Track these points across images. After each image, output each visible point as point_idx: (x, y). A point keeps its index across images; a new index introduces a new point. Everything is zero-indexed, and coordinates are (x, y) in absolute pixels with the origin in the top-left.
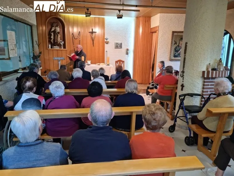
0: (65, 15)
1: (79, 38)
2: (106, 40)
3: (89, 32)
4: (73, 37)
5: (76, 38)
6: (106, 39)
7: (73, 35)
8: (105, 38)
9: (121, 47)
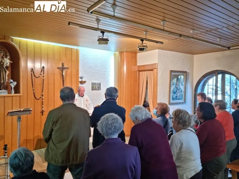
0: (20, 40)
1: (42, 76)
2: (80, 80)
3: (58, 68)
4: (33, 75)
5: (37, 76)
6: (81, 78)
7: (32, 72)
8: (80, 76)
9: (99, 88)
